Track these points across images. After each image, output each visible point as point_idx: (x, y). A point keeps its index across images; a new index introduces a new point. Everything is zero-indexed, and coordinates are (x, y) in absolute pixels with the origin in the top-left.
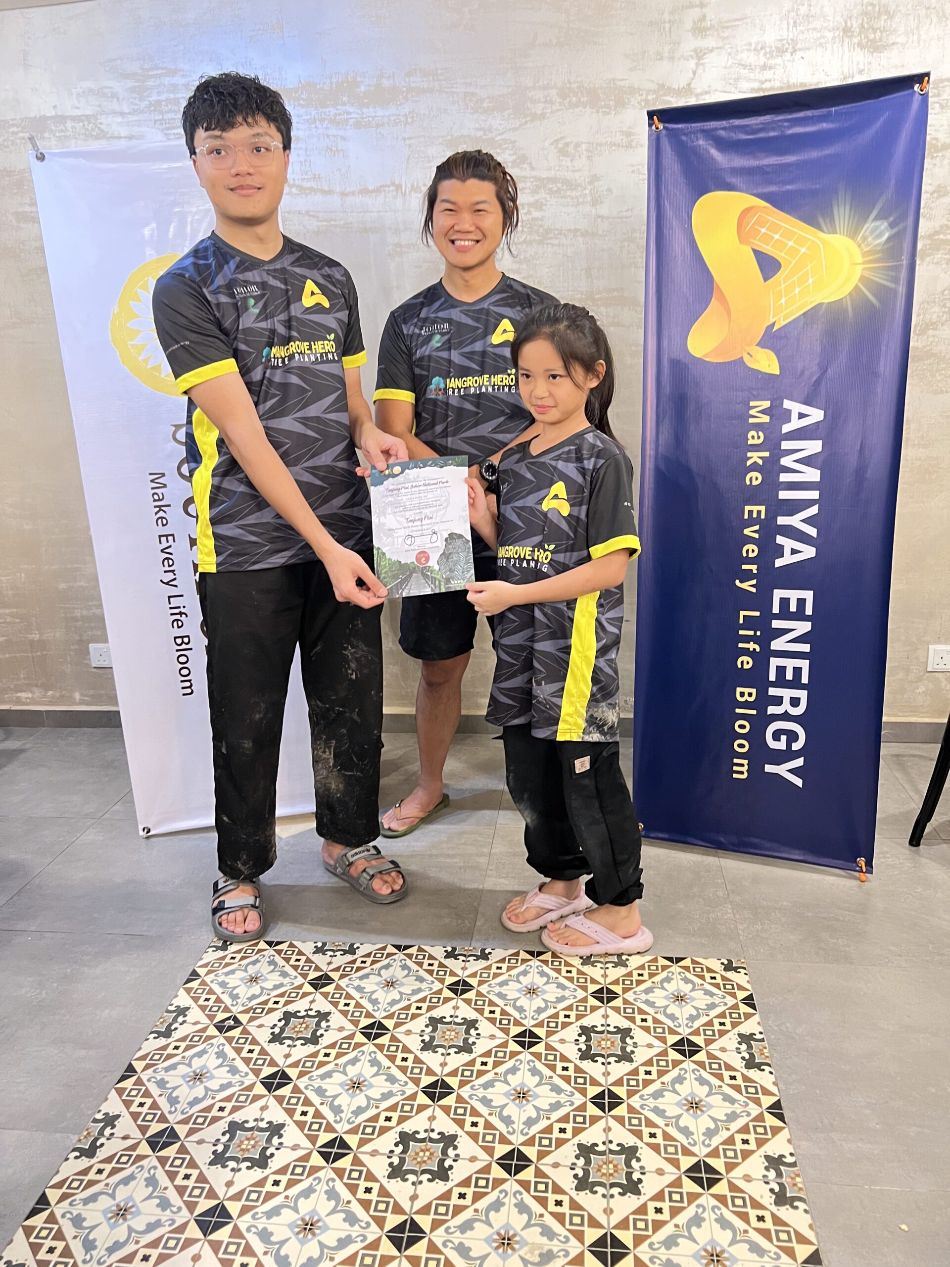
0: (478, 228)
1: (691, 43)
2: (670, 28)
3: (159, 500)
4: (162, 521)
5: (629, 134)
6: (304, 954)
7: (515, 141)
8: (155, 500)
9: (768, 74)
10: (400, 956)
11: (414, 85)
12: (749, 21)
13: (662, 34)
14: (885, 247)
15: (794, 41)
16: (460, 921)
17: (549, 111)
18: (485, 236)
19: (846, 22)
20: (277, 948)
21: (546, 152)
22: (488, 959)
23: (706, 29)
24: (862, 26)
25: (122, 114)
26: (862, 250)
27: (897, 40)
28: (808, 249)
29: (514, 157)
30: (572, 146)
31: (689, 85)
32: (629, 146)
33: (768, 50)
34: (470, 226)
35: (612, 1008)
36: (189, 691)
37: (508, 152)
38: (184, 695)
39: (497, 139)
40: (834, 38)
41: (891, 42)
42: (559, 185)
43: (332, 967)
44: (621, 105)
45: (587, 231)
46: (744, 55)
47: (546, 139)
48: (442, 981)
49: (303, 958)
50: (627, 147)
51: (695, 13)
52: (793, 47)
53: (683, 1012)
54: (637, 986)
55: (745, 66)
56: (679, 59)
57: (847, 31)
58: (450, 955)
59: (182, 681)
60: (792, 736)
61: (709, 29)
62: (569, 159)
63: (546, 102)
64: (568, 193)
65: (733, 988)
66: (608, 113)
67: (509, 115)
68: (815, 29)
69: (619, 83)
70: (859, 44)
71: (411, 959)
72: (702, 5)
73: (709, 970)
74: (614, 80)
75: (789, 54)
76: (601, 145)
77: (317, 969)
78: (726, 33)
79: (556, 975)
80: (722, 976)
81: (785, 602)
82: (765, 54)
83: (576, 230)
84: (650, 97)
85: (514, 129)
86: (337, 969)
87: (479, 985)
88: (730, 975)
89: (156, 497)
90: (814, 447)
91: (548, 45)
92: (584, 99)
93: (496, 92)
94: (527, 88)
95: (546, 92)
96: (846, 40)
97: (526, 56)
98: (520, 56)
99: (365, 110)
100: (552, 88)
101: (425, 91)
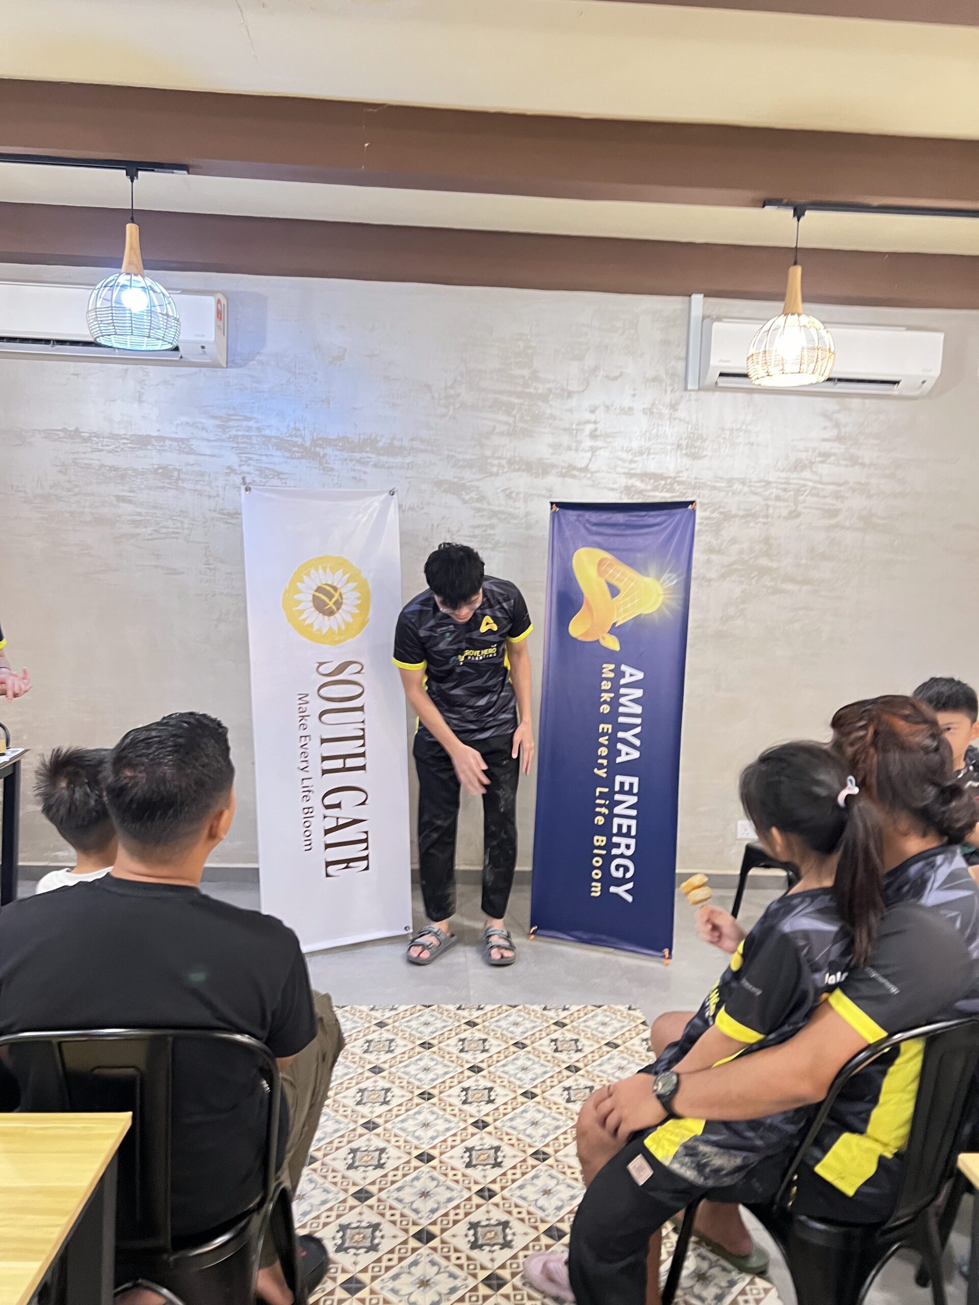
1: (588, 443)
2: (576, 433)
9: (633, 465)
10: (427, 1010)
11: (414, 446)
12: (622, 434)
13: (571, 436)
17: (500, 471)
19: (679, 441)
22: (484, 1010)
23: (597, 436)
24: (687, 443)
25: (209, 440)
26: (663, 587)
27: (707, 454)
28: (635, 583)
30: (514, 494)
31: (587, 466)
33: (633, 452)
35: (566, 1030)
37: (473, 493)
40: (672, 449)
41: (704, 454)
43: (385, 1017)
44: (546, 472)
46: (620, 453)
48: (459, 1021)
51: (590, 427)
52: (648, 452)
54: (578, 1019)
55: (620, 459)
56: (581, 451)
57: (679, 446)
58: (459, 1009)
61: (600, 436)
62: (512, 501)
63: (499, 466)
65: (634, 1018)
67: (475, 471)
68: (660, 443)
69: (545, 460)
70: (686, 454)
71: (435, 1011)
72: (595, 422)
73: (619, 1011)
74: (542, 458)
75: (646, 456)
76: (533, 495)
77: (376, 1018)
78: (609, 440)
79: (528, 1016)
80: (627, 1013)
82: (632, 454)
84: (564, 471)
85: (479, 480)
86: (389, 1018)
87: (482, 1023)
91: (501, 434)
92: (523, 467)
93: (468, 457)
94: (488, 457)
95: (500, 461)
96: (679, 452)
97: (488, 438)
98: (484, 438)
99: (381, 457)
100: (504, 459)
101: (421, 451)
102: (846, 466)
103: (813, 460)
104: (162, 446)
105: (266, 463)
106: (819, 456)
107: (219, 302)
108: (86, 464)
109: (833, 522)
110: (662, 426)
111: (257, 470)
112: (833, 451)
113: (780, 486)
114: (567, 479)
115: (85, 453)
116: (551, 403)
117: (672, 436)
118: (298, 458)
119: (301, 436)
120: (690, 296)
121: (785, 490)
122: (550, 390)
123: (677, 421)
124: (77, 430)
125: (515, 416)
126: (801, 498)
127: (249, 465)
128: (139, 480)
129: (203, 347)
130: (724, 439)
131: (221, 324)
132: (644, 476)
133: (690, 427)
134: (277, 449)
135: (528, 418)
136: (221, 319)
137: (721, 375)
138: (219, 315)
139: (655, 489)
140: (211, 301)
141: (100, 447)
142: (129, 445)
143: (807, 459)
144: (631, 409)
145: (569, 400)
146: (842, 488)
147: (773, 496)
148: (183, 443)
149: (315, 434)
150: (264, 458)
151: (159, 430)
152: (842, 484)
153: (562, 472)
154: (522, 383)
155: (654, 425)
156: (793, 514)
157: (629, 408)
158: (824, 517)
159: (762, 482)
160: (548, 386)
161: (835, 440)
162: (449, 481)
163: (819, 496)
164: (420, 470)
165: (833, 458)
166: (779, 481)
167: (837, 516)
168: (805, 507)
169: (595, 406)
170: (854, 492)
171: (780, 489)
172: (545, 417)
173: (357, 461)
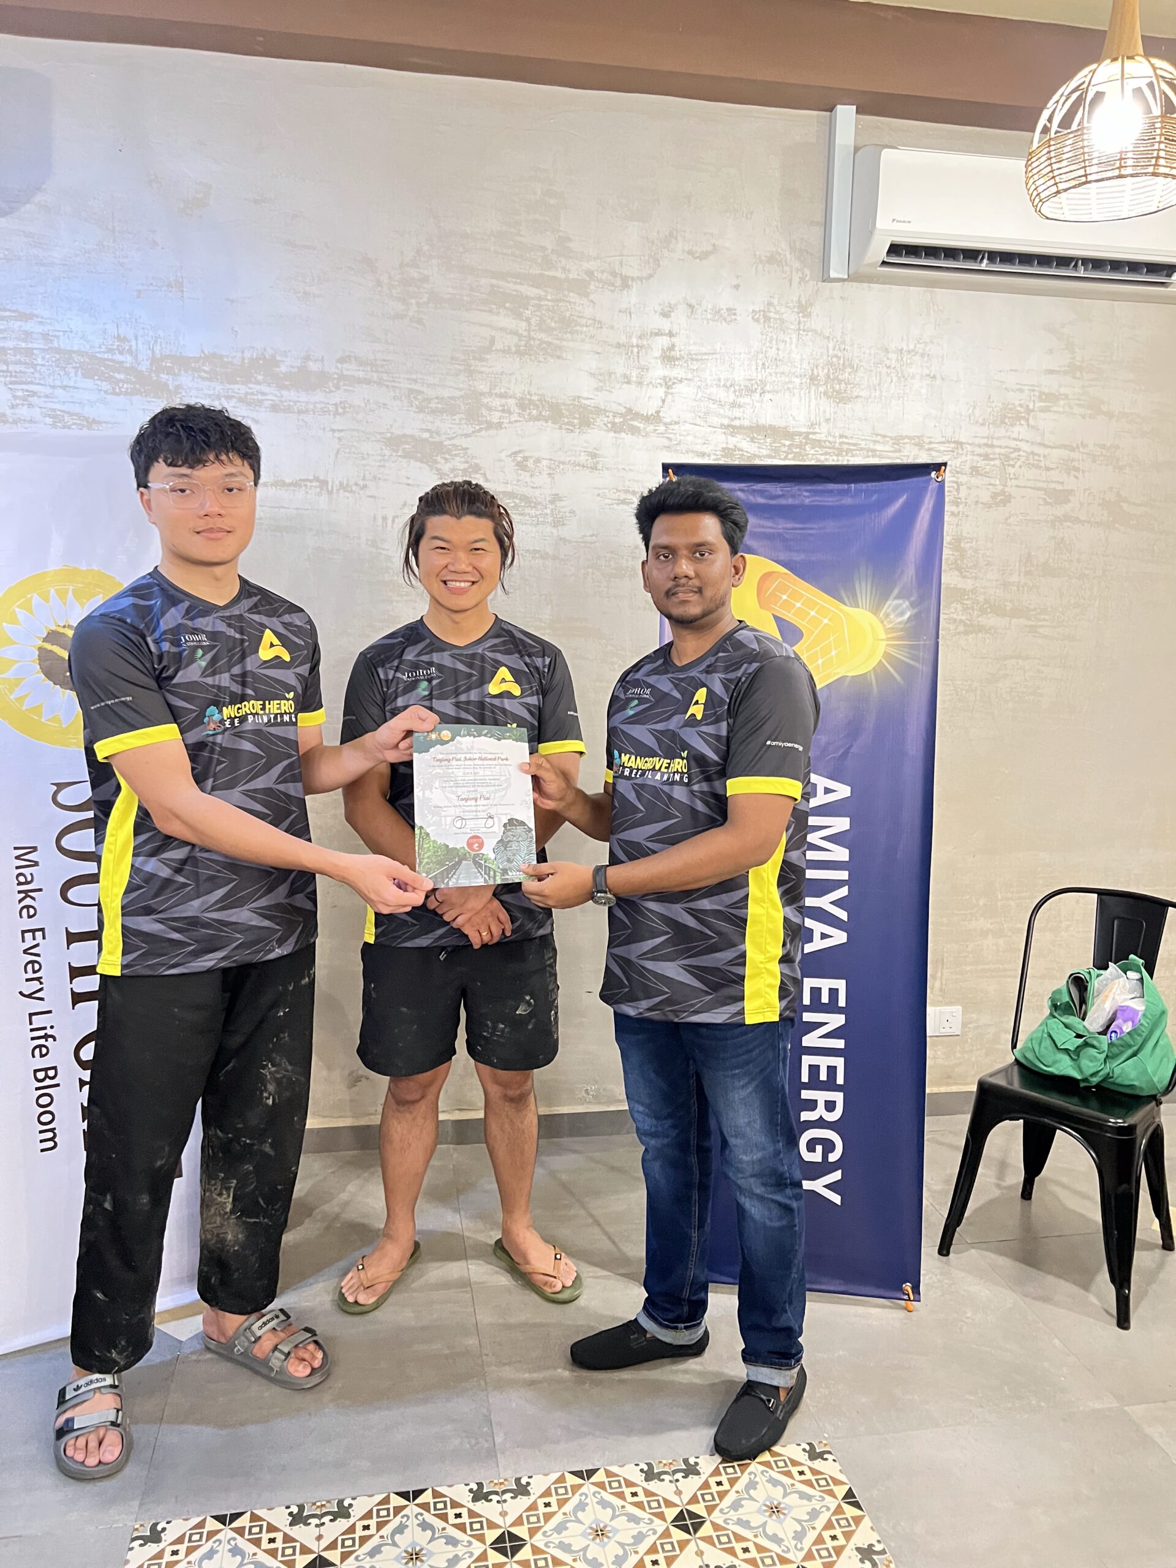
0: (474, 568)
1: (659, 371)
2: (638, 353)
3: (27, 883)
4: (30, 911)
5: (594, 456)
6: (276, 1530)
7: (467, 449)
8: (20, 884)
9: (737, 412)
10: (412, 1509)
11: (345, 373)
12: (718, 356)
13: (629, 358)
14: (909, 625)
15: (763, 383)
16: (473, 1442)
17: (504, 420)
18: (482, 576)
19: (813, 370)
20: (234, 1525)
21: (502, 463)
22: (527, 1493)
23: (675, 359)
24: (828, 376)
26: (884, 626)
27: (860, 394)
28: (830, 620)
29: (466, 466)
30: (531, 461)
31: (658, 412)
32: (594, 468)
33: (737, 388)
34: (467, 566)
35: (702, 1539)
36: (51, 1144)
37: (458, 459)
38: (42, 1151)
39: (445, 443)
40: (802, 383)
41: (856, 394)
42: (517, 501)
43: (324, 1543)
44: (586, 423)
45: (547, 553)
46: (714, 390)
47: (502, 451)
48: (481, 1538)
49: (279, 1536)
50: (591, 468)
51: (663, 341)
52: (762, 389)
53: (786, 1528)
54: (721, 1500)
55: (715, 401)
56: (648, 385)
57: (813, 378)
58: (479, 1495)
59: (41, 1132)
60: (829, 1146)
61: (678, 359)
62: (528, 474)
63: (503, 411)
64: (527, 511)
65: (828, 1484)
66: (572, 431)
67: (460, 420)
68: (782, 373)
69: (584, 401)
70: (825, 393)
71: (428, 1511)
72: (671, 334)
73: (795, 1463)
74: (579, 397)
75: (758, 395)
76: (564, 463)
77: (305, 1550)
78: (695, 366)
79: (620, 1503)
80: (810, 1468)
81: (816, 992)
82: (735, 391)
83: (535, 551)
84: (617, 420)
85: (467, 436)
86: (332, 1546)
87: (531, 1537)
88: (818, 1464)
89: (22, 879)
90: (842, 824)
91: (506, 351)
92: (546, 413)
93: (446, 393)
94: (482, 394)
95: (503, 401)
96: (813, 388)
97: (481, 360)
98: (475, 358)
99: (285, 393)
100: (511, 397)
101: (359, 381)
102: (1083, 417)
103: (1031, 407)
105: (64, 402)
106: (1041, 400)
109: (1060, 511)
110: (784, 342)
111: (49, 416)
112: (1063, 390)
113: (978, 450)
114: (623, 435)
116: (592, 297)
117: (802, 360)
118: (126, 393)
119: (130, 351)
120: (831, 109)
121: (986, 457)
122: (590, 273)
123: (810, 333)
125: (528, 320)
126: (1011, 470)
127: (30, 405)
130: (888, 367)
132: (756, 431)
133: (831, 346)
134: (85, 376)
135: (553, 325)
137: (895, 249)
139: (775, 453)
143: (1021, 406)
144: (731, 311)
145: (625, 292)
146: (1075, 455)
147: (967, 469)
149: (157, 349)
150: (59, 392)
152: (1078, 447)
153: (614, 424)
154: (539, 260)
155: (771, 342)
156: (999, 498)
157: (728, 310)
158: (1047, 503)
159: (949, 442)
160: (586, 265)
161: (1065, 373)
162: (412, 437)
163: (1038, 467)
164: (360, 417)
165: (1062, 403)
166: (977, 441)
167: (1068, 501)
168: (1017, 486)
169: (670, 306)
170: (1094, 461)
171: (980, 455)
172: (583, 321)
173: (240, 400)
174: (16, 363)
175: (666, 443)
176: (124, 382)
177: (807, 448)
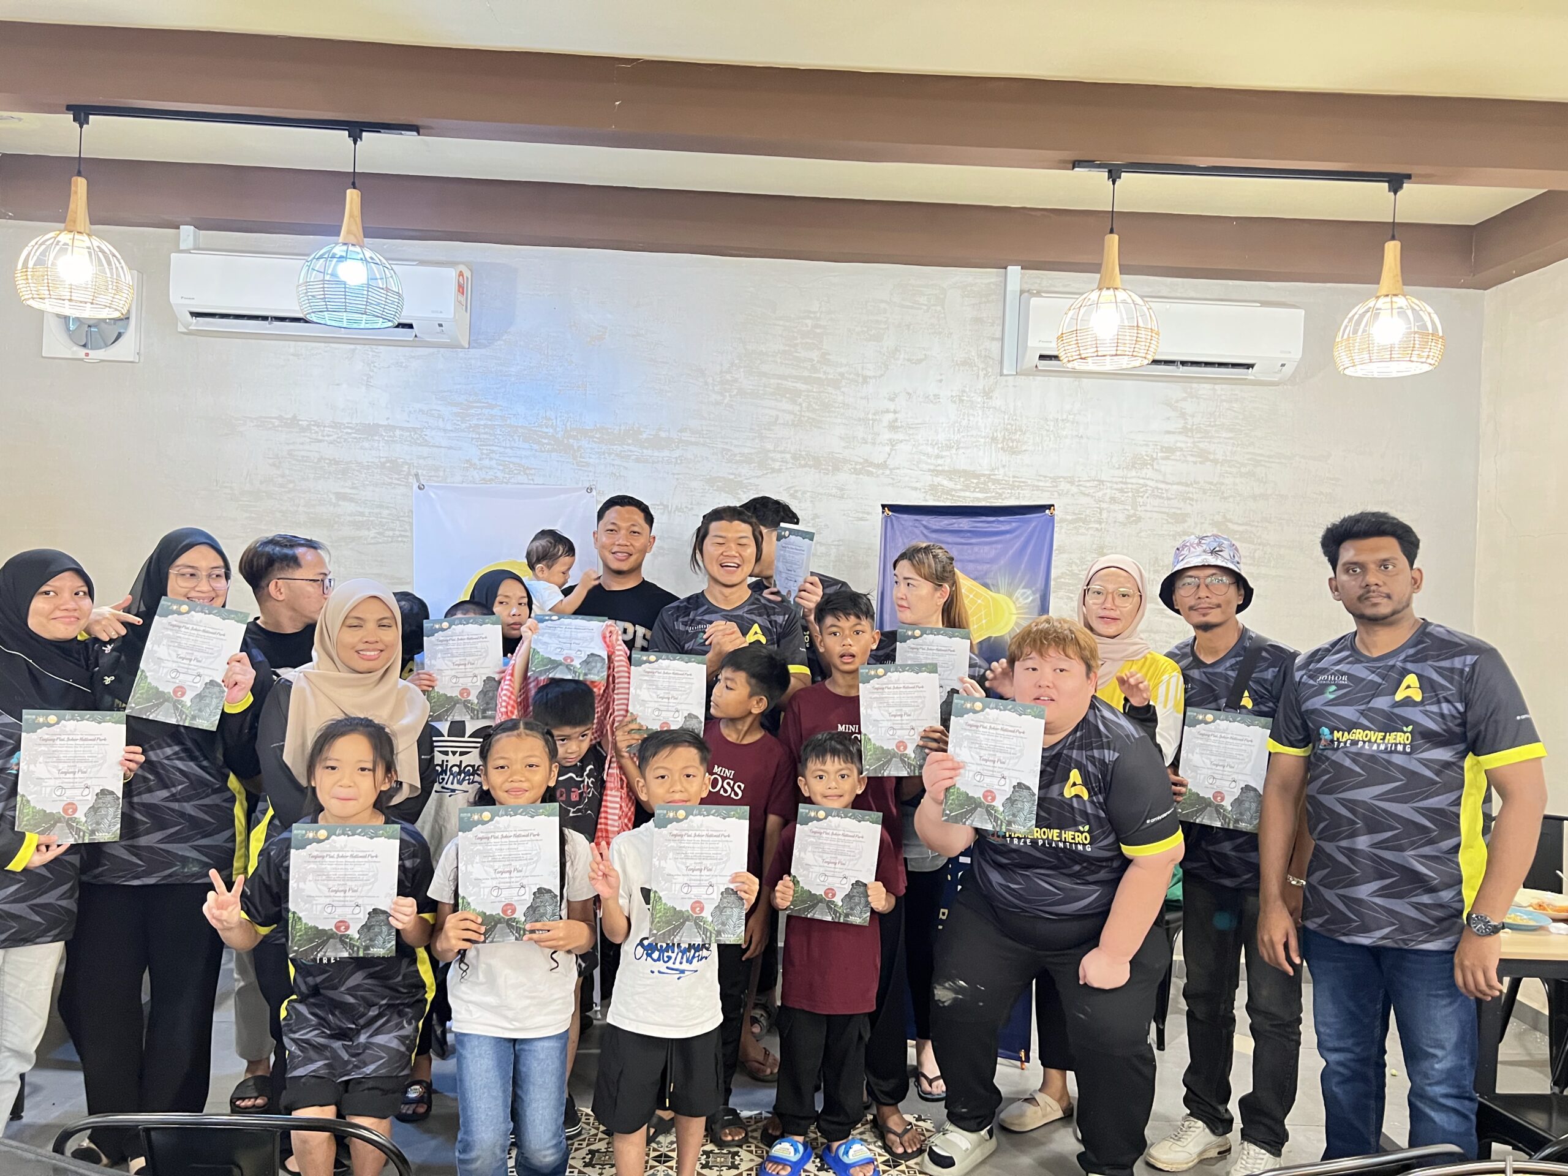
0: (739, 553)
1: (886, 435)
2: (873, 424)
5: (842, 490)
7: (758, 485)
9: (940, 461)
11: (685, 439)
12: (927, 425)
13: (867, 427)
14: (1031, 605)
17: (783, 467)
18: (743, 562)
19: (993, 433)
23: (898, 427)
24: (1004, 438)
26: (1016, 605)
27: (1027, 449)
30: (800, 493)
31: (885, 462)
32: (842, 497)
33: (940, 445)
34: (735, 555)
39: (744, 482)
40: (985, 442)
41: (1024, 448)
44: (836, 469)
46: (924, 447)
51: (891, 416)
52: (958, 446)
55: (924, 454)
56: (879, 444)
57: (994, 439)
63: (782, 461)
66: (827, 474)
68: (972, 436)
69: (835, 455)
70: (1002, 448)
72: (895, 412)
74: (832, 452)
75: (955, 450)
76: (821, 494)
78: (912, 432)
82: (938, 448)
84: (858, 467)
85: (758, 477)
91: (785, 424)
92: (810, 463)
93: (746, 451)
94: (769, 451)
95: (783, 455)
96: (994, 445)
97: (769, 430)
98: (765, 429)
99: (645, 451)
100: (788, 453)
101: (692, 443)
102: (1195, 463)
103: (1155, 456)
104: (391, 436)
105: (510, 457)
106: (1162, 451)
107: (461, 274)
108: (303, 457)
109: (1179, 528)
110: (973, 415)
111: (501, 465)
112: (1179, 445)
113: (1115, 486)
114: (861, 476)
115: (302, 444)
116: (843, 389)
117: (985, 427)
118: (548, 451)
119: (552, 427)
120: (1006, 268)
121: (1121, 491)
122: (842, 375)
123: (991, 409)
124: (294, 417)
125: (800, 404)
126: (1140, 499)
127: (491, 459)
128: (364, 475)
129: (440, 325)
130: (1048, 431)
131: (462, 299)
132: (952, 474)
133: (1006, 417)
134: (523, 441)
135: (817, 407)
136: (463, 294)
137: (1042, 357)
138: (461, 289)
139: (967, 488)
140: (451, 273)
141: (320, 438)
142: (353, 435)
143: (1147, 455)
144: (937, 396)
145: (865, 386)
146: (1191, 489)
147: (1107, 499)
148: (416, 433)
149: (568, 424)
150: (508, 450)
151: (388, 419)
152: (1192, 484)
153: (855, 469)
154: (809, 367)
155: (964, 415)
156: (1132, 519)
157: (934, 395)
158: (1168, 523)
159: (1094, 481)
160: (839, 370)
161: (1180, 433)
162: (723, 478)
163: (1163, 498)
164: (690, 466)
165: (1178, 453)
166: (1115, 480)
167: (1185, 521)
168: (1146, 511)
169: (895, 394)
170: (1205, 493)
171: (1116, 489)
172: (837, 405)
173: (617, 455)
174: (485, 433)
175: (891, 481)
176: (547, 444)
177: (990, 484)
